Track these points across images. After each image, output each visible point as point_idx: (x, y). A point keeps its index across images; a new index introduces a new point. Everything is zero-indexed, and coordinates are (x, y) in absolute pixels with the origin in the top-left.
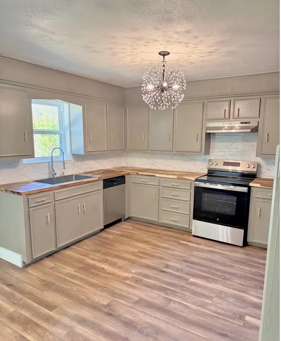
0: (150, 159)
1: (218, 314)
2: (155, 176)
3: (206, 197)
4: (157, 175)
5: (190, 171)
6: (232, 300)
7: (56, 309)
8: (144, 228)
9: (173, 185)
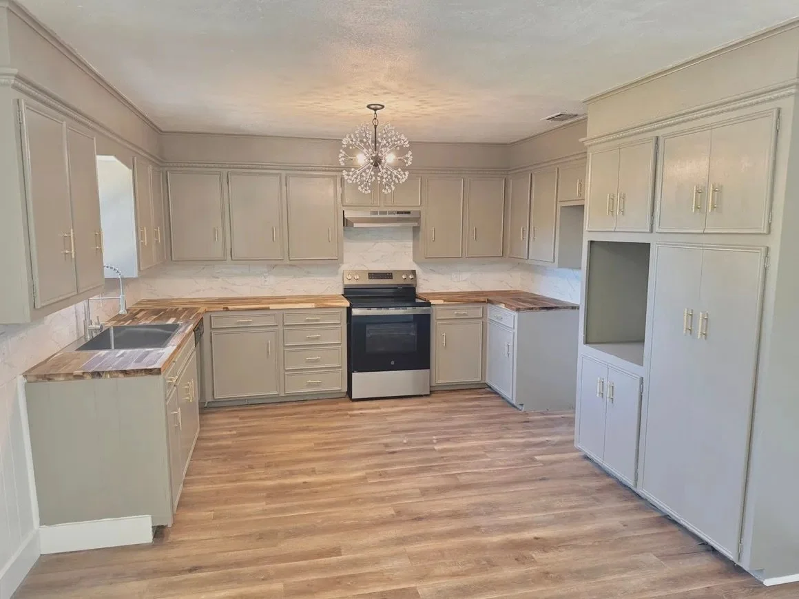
0: (218, 278)
1: (510, 465)
2: (268, 309)
3: (371, 331)
4: (272, 307)
5: (305, 294)
6: (503, 449)
7: (343, 550)
8: (258, 413)
9: (308, 320)
